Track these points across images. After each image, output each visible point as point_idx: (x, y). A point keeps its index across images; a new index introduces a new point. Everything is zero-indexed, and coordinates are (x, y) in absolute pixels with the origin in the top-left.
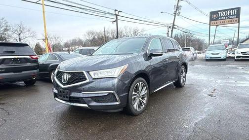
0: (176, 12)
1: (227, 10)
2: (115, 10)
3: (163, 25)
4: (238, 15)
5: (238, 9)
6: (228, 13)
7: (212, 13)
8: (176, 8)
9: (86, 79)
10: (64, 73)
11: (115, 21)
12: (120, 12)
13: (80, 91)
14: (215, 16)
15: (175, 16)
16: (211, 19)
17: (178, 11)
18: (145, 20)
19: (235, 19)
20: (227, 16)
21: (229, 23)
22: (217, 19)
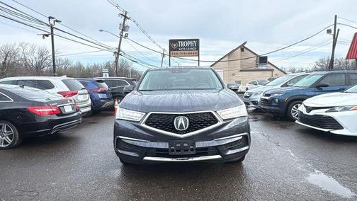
0: (122, 32)
1: (187, 40)
2: (50, 18)
3: (109, 49)
4: (198, 48)
5: (197, 41)
6: (188, 44)
7: (172, 42)
8: (122, 28)
9: (216, 121)
10: (177, 115)
11: (47, 36)
12: (57, 21)
13: (211, 138)
14: (175, 45)
15: (121, 38)
16: (171, 49)
17: (124, 33)
18: (88, 39)
19: (195, 52)
20: (187, 47)
21: (190, 55)
22: (177, 49)
